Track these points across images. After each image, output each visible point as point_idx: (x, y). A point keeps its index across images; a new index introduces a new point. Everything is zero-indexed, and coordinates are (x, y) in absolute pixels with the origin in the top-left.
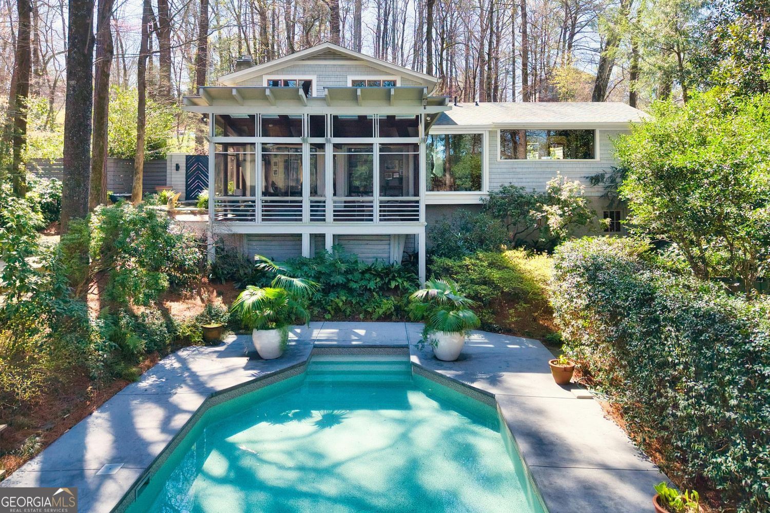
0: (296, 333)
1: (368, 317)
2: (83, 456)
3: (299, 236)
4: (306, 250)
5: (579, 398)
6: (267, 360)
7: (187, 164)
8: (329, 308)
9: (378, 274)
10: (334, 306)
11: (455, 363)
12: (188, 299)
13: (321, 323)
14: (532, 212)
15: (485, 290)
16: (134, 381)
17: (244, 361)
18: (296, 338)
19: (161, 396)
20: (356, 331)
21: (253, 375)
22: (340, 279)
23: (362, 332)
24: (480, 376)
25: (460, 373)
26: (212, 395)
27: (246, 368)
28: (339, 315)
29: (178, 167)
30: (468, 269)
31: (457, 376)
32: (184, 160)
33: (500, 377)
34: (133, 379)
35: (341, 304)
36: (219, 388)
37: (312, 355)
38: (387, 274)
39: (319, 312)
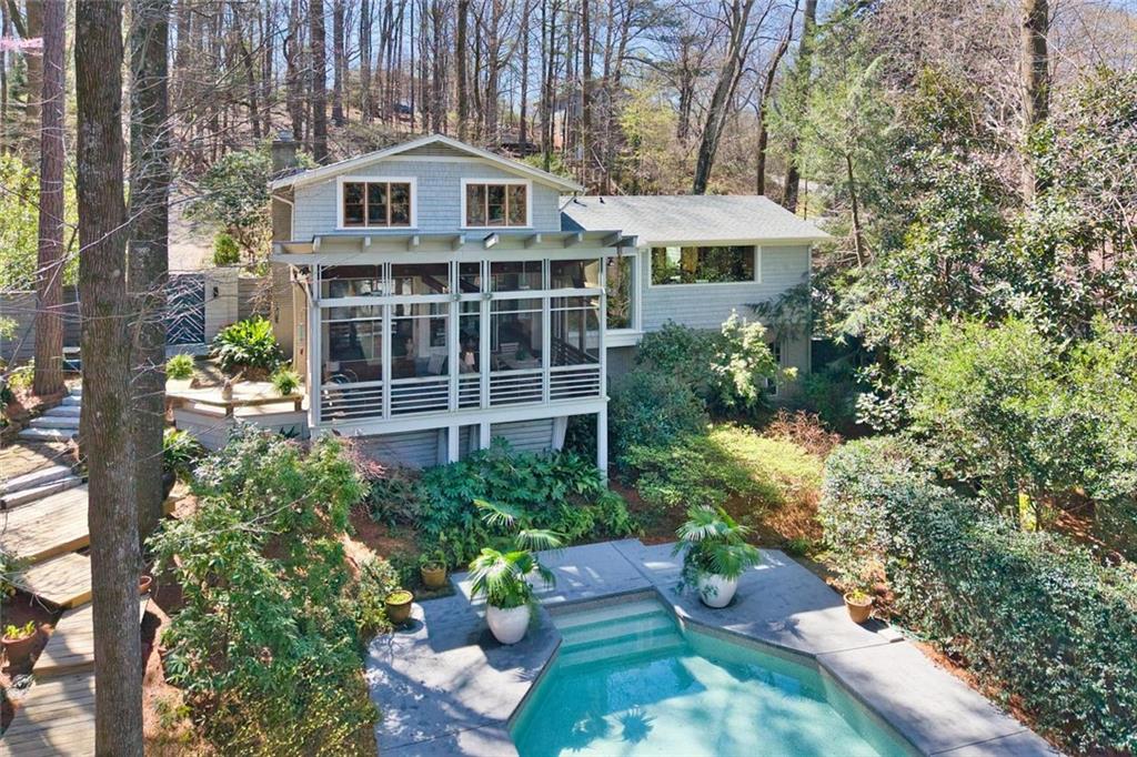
5: (887, 641)
6: (511, 645)
11: (734, 609)
14: (714, 366)
17: (479, 651)
21: (523, 679)
27: (500, 666)
31: (751, 631)
33: (795, 623)
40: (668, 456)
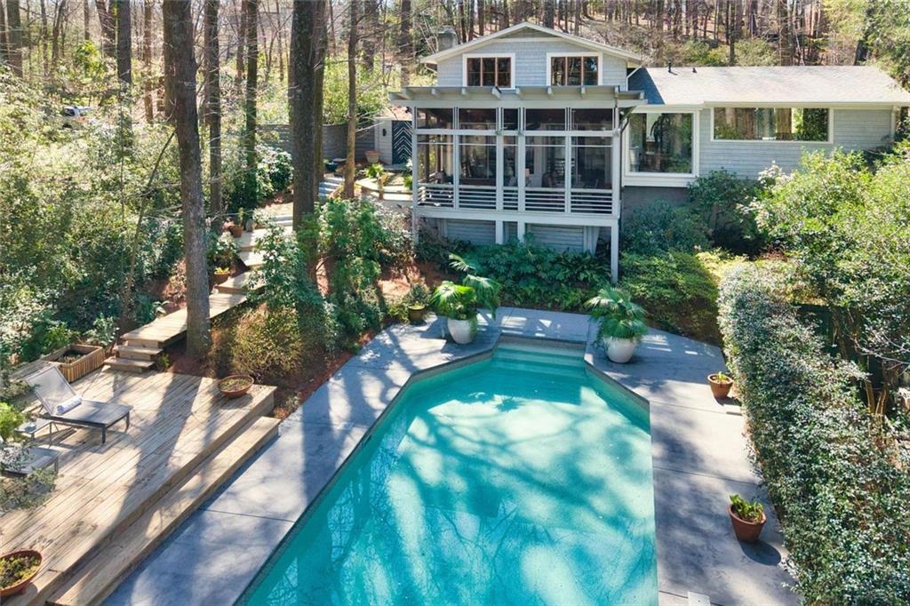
0: (486, 318)
1: (556, 307)
2: (328, 413)
3: (494, 223)
4: (499, 238)
5: (728, 413)
6: (459, 344)
7: (393, 129)
8: (519, 295)
9: (567, 265)
10: (524, 293)
11: (626, 366)
12: (397, 278)
13: (510, 309)
14: (739, 206)
15: (668, 294)
16: (356, 354)
17: (441, 343)
18: (487, 324)
19: (378, 369)
20: (542, 321)
21: (447, 359)
22: (530, 269)
23: (547, 323)
24: (645, 381)
25: (625, 376)
26: (416, 373)
27: (443, 351)
28: (528, 303)
29: (384, 133)
30: (655, 270)
31: (622, 379)
32: (390, 125)
33: (663, 384)
34: (355, 352)
35: (529, 293)
36: (423, 368)
37: (499, 341)
38: (576, 266)
39: (509, 298)
40: (647, 262)
